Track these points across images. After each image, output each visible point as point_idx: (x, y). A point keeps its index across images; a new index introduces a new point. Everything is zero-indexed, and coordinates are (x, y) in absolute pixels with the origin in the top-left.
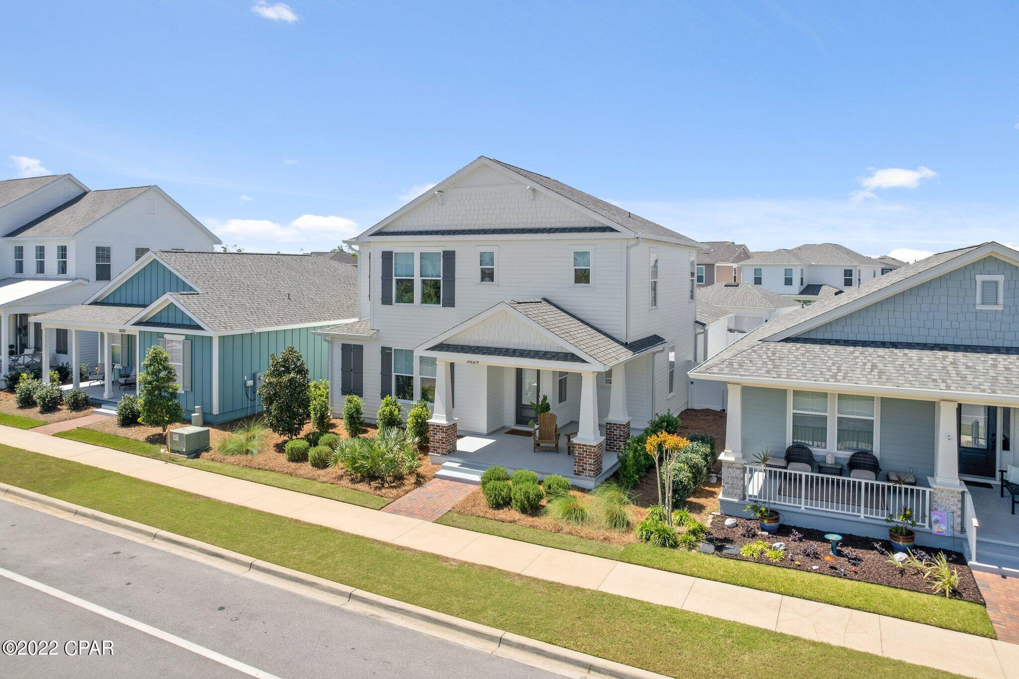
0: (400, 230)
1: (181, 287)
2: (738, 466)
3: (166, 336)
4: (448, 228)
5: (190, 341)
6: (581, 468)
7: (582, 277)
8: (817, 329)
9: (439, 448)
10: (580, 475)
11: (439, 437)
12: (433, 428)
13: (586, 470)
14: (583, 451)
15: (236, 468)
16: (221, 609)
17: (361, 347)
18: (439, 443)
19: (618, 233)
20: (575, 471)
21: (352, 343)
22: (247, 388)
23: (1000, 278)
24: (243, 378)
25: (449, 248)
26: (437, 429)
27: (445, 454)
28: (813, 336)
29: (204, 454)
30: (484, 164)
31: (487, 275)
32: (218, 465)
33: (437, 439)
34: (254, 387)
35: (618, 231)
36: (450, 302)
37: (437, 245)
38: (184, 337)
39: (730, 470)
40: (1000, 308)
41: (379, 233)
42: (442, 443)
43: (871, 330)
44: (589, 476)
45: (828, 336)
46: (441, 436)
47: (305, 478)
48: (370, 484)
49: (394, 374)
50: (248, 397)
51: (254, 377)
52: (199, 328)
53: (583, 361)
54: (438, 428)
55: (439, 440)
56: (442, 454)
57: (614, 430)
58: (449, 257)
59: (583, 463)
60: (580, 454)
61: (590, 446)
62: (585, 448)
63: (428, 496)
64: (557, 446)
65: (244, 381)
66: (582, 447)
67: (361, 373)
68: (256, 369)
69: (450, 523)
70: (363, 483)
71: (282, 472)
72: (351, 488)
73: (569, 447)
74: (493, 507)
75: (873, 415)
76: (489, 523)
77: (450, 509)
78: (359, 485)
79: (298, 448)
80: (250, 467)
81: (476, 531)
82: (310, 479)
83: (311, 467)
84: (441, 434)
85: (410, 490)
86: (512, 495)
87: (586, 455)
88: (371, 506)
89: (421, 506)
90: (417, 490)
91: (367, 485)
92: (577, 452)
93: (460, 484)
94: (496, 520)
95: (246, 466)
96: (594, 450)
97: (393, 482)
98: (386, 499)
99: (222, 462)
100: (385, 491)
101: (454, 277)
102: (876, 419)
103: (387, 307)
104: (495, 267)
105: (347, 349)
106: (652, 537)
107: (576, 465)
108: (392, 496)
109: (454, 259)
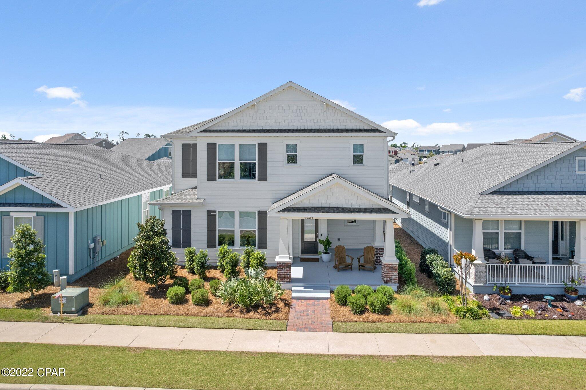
0: (222, 128)
1: (25, 174)
2: (483, 265)
3: (11, 214)
4: (261, 128)
5: (43, 217)
6: (389, 279)
7: (358, 159)
9: (285, 278)
10: (388, 283)
11: (285, 271)
12: (280, 265)
13: (392, 279)
14: (390, 268)
17: (190, 211)
18: (285, 274)
19: (384, 133)
20: (385, 281)
21: (181, 209)
22: (90, 249)
24: (87, 242)
25: (263, 141)
26: (283, 265)
27: (289, 282)
29: (90, 310)
30: (291, 86)
33: (283, 273)
34: (95, 248)
36: (263, 177)
37: (255, 139)
38: (35, 214)
39: (479, 268)
41: (206, 131)
42: (287, 274)
43: (530, 186)
44: (394, 283)
45: (509, 190)
47: (201, 316)
48: (258, 313)
49: (217, 229)
50: (90, 256)
51: (94, 241)
52: (57, 205)
53: (394, 213)
54: (284, 265)
56: (287, 282)
57: (379, 251)
58: (263, 148)
59: (390, 275)
60: (388, 270)
61: (394, 264)
62: (391, 266)
63: (305, 313)
64: (350, 266)
65: (88, 245)
66: (389, 265)
67: (189, 230)
68: (95, 234)
69: (345, 330)
70: (252, 313)
71: (177, 314)
72: (247, 318)
73: (359, 266)
74: (359, 313)
75: (520, 229)
76: (367, 325)
77: (331, 320)
78: (251, 314)
79: (180, 293)
80: (145, 314)
81: (367, 333)
82: (206, 316)
83: (195, 306)
84: (286, 269)
85: (289, 312)
86: (369, 303)
87: (392, 270)
88: (278, 329)
89: (310, 322)
90: (292, 310)
91: (257, 313)
92: (386, 269)
93: (313, 301)
94: (369, 322)
95: (141, 314)
96: (396, 266)
97: (271, 308)
98: (281, 321)
99: (114, 314)
100: (275, 315)
101: (267, 161)
102: (523, 231)
103: (212, 183)
104: (298, 154)
105: (175, 214)
106: (468, 315)
107: (385, 277)
108: (283, 318)
109: (267, 148)
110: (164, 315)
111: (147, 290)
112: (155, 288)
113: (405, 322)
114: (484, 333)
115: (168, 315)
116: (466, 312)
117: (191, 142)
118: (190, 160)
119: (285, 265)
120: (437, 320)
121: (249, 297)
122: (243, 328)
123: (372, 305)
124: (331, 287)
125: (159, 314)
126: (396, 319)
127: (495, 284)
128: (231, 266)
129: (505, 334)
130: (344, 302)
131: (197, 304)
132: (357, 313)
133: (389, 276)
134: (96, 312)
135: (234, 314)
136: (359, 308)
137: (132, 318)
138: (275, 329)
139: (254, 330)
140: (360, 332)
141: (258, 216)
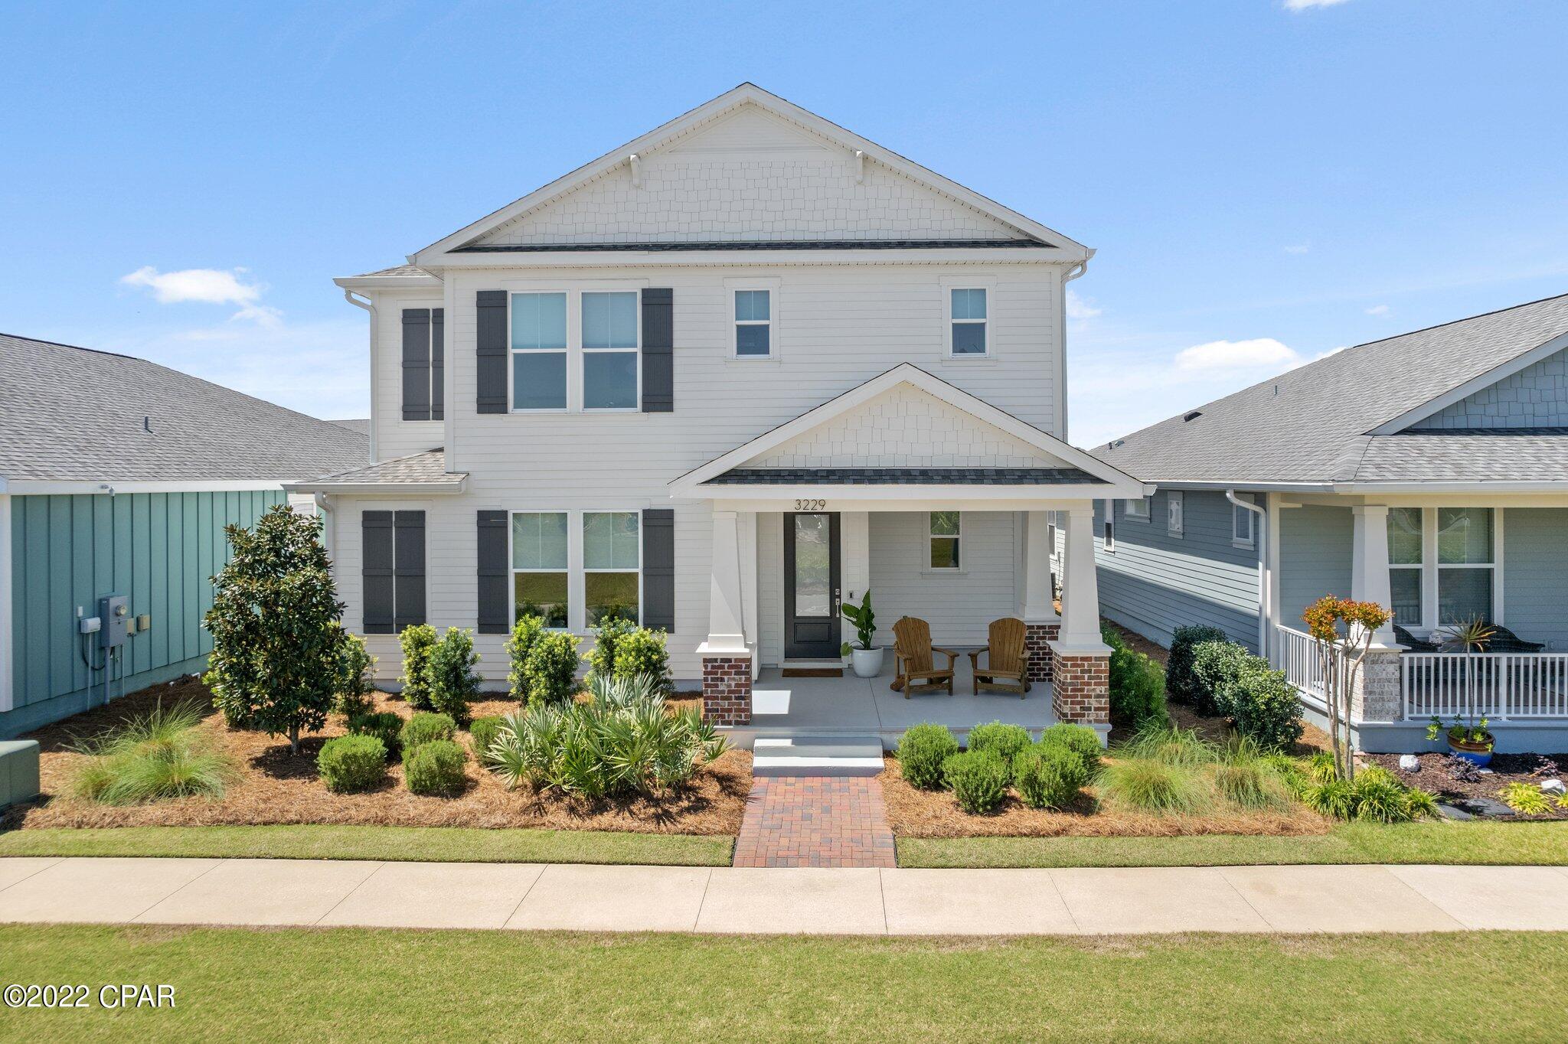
0: (527, 241)
2: (1391, 657)
4: (653, 241)
6: (1078, 707)
7: (967, 338)
8: (1442, 412)
9: (730, 711)
10: (1076, 722)
11: (730, 685)
12: (713, 667)
13: (1089, 709)
14: (1083, 672)
17: (421, 515)
18: (730, 698)
19: (1055, 249)
20: (1065, 715)
21: (394, 507)
22: (84, 636)
24: (73, 610)
25: (658, 282)
26: (722, 667)
27: (746, 724)
33: (723, 692)
34: (104, 632)
35: (1055, 247)
36: (661, 400)
37: (627, 274)
39: (1376, 667)
41: (474, 247)
42: (736, 698)
44: (1096, 721)
46: (733, 683)
47: (431, 826)
48: (632, 813)
49: (512, 571)
50: (87, 664)
51: (101, 609)
53: (1098, 481)
54: (726, 665)
55: (730, 692)
56: (738, 723)
58: (658, 302)
59: (1083, 696)
60: (1076, 678)
61: (1096, 659)
62: (1086, 663)
63: (798, 813)
64: (947, 681)
65: (76, 621)
66: (1079, 662)
67: (421, 577)
68: (102, 591)
69: (942, 861)
70: (612, 813)
71: (347, 821)
72: (594, 830)
73: (976, 678)
74: (986, 810)
75: (1490, 560)
76: (1019, 845)
77: (890, 832)
78: (606, 819)
79: (365, 755)
80: (230, 823)
81: (1022, 867)
82: (449, 825)
83: (415, 798)
84: (734, 679)
85: (741, 810)
86: (1021, 777)
87: (1090, 678)
88: (701, 860)
89: (816, 838)
90: (750, 807)
91: (627, 814)
92: (1069, 675)
93: (826, 780)
94: (1025, 835)
95: (217, 822)
96: (1105, 665)
97: (680, 799)
98: (713, 838)
99: (121, 826)
100: (690, 820)
101: (671, 346)
102: (1498, 566)
103: (492, 419)
104: (773, 323)
105: (374, 523)
106: (1364, 807)
107: (1066, 703)
108: (718, 828)
109: (670, 304)
110: (298, 822)
111: (259, 755)
112: (289, 748)
113: (1151, 834)
114: (1436, 863)
115: (314, 823)
116: (1356, 800)
117: (431, 305)
118: (429, 361)
119: (729, 667)
120: (1258, 825)
121: (599, 760)
122: (575, 860)
123: (1031, 781)
124: (885, 737)
125: (283, 820)
126: (1120, 825)
127: (1435, 719)
128: (549, 676)
129: (1513, 864)
130: (931, 776)
131: (421, 789)
132: (981, 810)
133: (1079, 699)
134: (53, 822)
135: (550, 817)
136: (987, 790)
137: (178, 837)
138: (688, 859)
139: (614, 863)
140: (996, 867)
141: (644, 526)
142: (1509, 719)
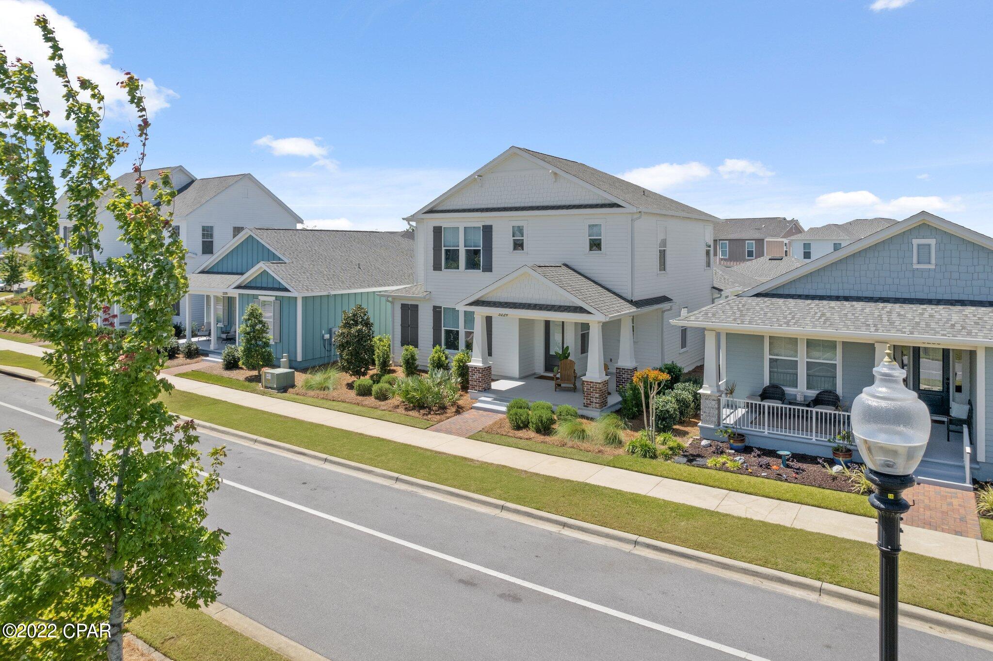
0: (448, 208)
1: (272, 257)
2: (714, 398)
3: (260, 297)
4: (486, 207)
5: (279, 301)
6: (589, 401)
7: (595, 245)
8: (783, 286)
9: (477, 386)
10: (588, 407)
11: (477, 377)
12: (472, 370)
13: (593, 402)
15: (315, 400)
16: (304, 483)
17: (417, 306)
18: (477, 382)
19: (624, 209)
20: (584, 404)
21: (410, 303)
22: (324, 340)
23: (932, 242)
24: (321, 332)
25: (488, 223)
26: (474, 370)
27: (481, 391)
28: (780, 292)
29: (290, 390)
30: (515, 153)
31: (518, 245)
32: (302, 397)
33: (475, 379)
34: (330, 338)
35: (624, 207)
36: (488, 268)
37: (478, 220)
38: (274, 298)
39: (707, 401)
40: (933, 267)
41: (431, 211)
42: (479, 382)
43: (828, 286)
44: (596, 408)
45: (793, 292)
47: (367, 407)
48: (419, 412)
49: (443, 329)
50: (325, 347)
51: (330, 332)
52: (286, 290)
53: (589, 313)
54: (476, 370)
55: (477, 379)
56: (479, 391)
58: (487, 231)
59: (591, 397)
60: (588, 389)
61: (596, 383)
63: (465, 421)
65: (322, 335)
66: (591, 384)
67: (417, 328)
68: (330, 326)
69: (479, 439)
70: (414, 411)
72: (404, 414)
75: (836, 359)
77: (480, 430)
82: (371, 407)
83: (373, 399)
84: (478, 375)
85: (452, 417)
87: (593, 390)
88: (419, 427)
89: (458, 427)
90: (455, 416)
92: (585, 388)
93: (492, 413)
96: (598, 386)
97: (438, 411)
98: (431, 422)
100: (432, 417)
101: (493, 247)
102: (839, 363)
103: (446, 271)
104: (525, 238)
105: (406, 308)
109: (491, 232)
122: (390, 421)
126: (547, 440)
133: (588, 398)
138: (416, 426)
139: (398, 423)
140: (491, 443)
142: (768, 433)
